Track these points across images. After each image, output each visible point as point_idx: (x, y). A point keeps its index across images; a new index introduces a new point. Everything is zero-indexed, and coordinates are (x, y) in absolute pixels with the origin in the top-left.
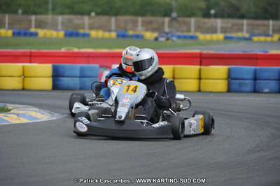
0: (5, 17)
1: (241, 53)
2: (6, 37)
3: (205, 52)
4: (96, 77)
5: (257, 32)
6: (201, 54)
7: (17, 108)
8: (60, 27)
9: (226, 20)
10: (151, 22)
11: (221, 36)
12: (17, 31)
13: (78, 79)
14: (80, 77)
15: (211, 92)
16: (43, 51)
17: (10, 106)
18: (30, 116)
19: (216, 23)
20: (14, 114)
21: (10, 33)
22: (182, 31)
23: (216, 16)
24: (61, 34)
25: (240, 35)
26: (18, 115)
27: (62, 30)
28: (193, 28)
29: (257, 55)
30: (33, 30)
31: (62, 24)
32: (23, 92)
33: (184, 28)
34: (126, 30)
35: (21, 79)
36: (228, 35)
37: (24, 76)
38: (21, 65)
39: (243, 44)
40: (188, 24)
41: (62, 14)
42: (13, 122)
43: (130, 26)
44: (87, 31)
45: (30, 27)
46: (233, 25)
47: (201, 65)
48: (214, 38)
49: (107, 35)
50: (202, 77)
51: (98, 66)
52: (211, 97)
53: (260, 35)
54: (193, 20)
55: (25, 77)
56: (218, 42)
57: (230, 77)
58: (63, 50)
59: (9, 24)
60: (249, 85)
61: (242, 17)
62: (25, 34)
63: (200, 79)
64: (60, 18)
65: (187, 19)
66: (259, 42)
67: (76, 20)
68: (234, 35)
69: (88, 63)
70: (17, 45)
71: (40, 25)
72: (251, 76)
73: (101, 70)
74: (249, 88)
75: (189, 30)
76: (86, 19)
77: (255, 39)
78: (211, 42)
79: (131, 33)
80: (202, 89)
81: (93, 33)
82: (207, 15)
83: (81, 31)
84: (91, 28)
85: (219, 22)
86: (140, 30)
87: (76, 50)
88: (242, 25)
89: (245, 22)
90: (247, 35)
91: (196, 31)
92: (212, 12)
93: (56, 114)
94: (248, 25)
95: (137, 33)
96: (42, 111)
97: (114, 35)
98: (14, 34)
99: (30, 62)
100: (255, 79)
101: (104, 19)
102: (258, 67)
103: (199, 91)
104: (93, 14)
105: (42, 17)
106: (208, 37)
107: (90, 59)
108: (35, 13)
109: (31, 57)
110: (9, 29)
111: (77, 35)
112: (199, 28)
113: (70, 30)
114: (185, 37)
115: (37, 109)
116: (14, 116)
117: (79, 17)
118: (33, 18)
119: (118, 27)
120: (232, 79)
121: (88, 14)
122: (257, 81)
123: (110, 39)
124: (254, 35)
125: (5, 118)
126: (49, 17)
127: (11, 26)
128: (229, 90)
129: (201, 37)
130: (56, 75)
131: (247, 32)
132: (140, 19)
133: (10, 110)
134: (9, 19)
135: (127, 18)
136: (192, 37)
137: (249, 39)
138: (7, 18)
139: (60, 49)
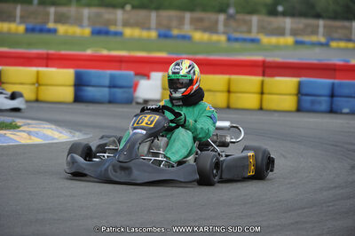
0: (15, 9)
1: (315, 62)
2: (16, 34)
3: (269, 59)
4: (130, 87)
5: (336, 35)
6: (264, 62)
7: (29, 124)
8: (86, 22)
9: (297, 20)
10: (201, 20)
11: (290, 40)
12: (30, 26)
13: (106, 90)
14: (110, 87)
15: (275, 111)
16: (63, 52)
17: (19, 122)
18: (44, 135)
19: (285, 22)
20: (24, 131)
21: (21, 28)
22: (241, 32)
23: (284, 14)
24: (87, 31)
25: (314, 39)
26: (29, 133)
27: (89, 26)
28: (254, 29)
29: (335, 65)
30: (51, 25)
31: (89, 18)
32: (36, 105)
33: (244, 28)
34: (169, 28)
35: (33, 88)
36: (300, 38)
37: (38, 83)
38: (34, 69)
39: (317, 50)
40: (249, 24)
41: (89, 5)
42: (23, 142)
43: (174, 23)
44: (119, 28)
45: (47, 22)
46: (307, 26)
47: (264, 75)
48: (280, 42)
49: (145, 34)
50: (265, 91)
51: (132, 73)
52: (276, 117)
53: (340, 39)
54: (255, 19)
55: (39, 85)
56: (286, 47)
57: (300, 92)
58: (89, 52)
59: (22, 17)
60: (324, 103)
61: (318, 16)
62: (41, 31)
63: (262, 93)
64: (86, 12)
65: (247, 17)
66: (339, 49)
67: (107, 14)
68: (306, 39)
69: (120, 69)
70: (30, 45)
71: (61, 19)
72: (327, 91)
73: (137, 78)
74: (324, 107)
75: (249, 31)
76: (119, 14)
77: (334, 44)
78: (277, 47)
79: (175, 32)
80: (265, 106)
81: (128, 32)
82: (273, 12)
83: (112, 29)
84: (126, 24)
85: (288, 22)
86: (187, 29)
87: (105, 52)
88: (318, 26)
89: (321, 22)
90: (323, 40)
91: (258, 32)
92: (280, 9)
93: (77, 134)
94: (325, 27)
95: (183, 33)
96: (60, 129)
97: (153, 34)
98: (27, 30)
99: (47, 66)
100: (332, 95)
101: (142, 13)
102: (336, 81)
103: (261, 109)
104: (128, 7)
105: (63, 9)
106: (274, 40)
107: (124, 65)
108: (54, 4)
109: (48, 60)
110: (21, 23)
111: (107, 33)
112: (263, 29)
113: (98, 27)
114: (244, 40)
115: (53, 127)
116: (25, 135)
117: (111, 10)
118: (52, 10)
119: (159, 25)
120: (302, 95)
121: (122, 7)
122: (335, 99)
123: (149, 40)
124: (333, 40)
125: (12, 136)
126: (72, 10)
127: (23, 19)
128: (299, 109)
129: (265, 40)
130: (79, 83)
131: (324, 35)
132: (188, 16)
133: (19, 127)
134: (21, 11)
135: (172, 13)
136: (253, 41)
137: (326, 45)
138: (19, 10)
139: (85, 50)
